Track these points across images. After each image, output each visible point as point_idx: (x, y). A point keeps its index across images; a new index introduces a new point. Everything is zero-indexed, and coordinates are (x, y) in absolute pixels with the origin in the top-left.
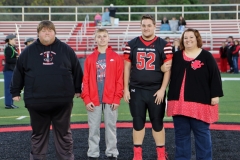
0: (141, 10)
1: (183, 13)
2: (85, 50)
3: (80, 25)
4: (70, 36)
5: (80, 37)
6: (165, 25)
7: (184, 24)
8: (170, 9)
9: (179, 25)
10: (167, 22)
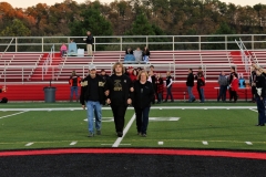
0: (107, 40)
1: (147, 43)
2: (51, 80)
3: (46, 55)
4: (35, 67)
5: (45, 67)
6: (129, 56)
7: (148, 54)
8: (136, 40)
9: (143, 55)
10: (132, 53)
